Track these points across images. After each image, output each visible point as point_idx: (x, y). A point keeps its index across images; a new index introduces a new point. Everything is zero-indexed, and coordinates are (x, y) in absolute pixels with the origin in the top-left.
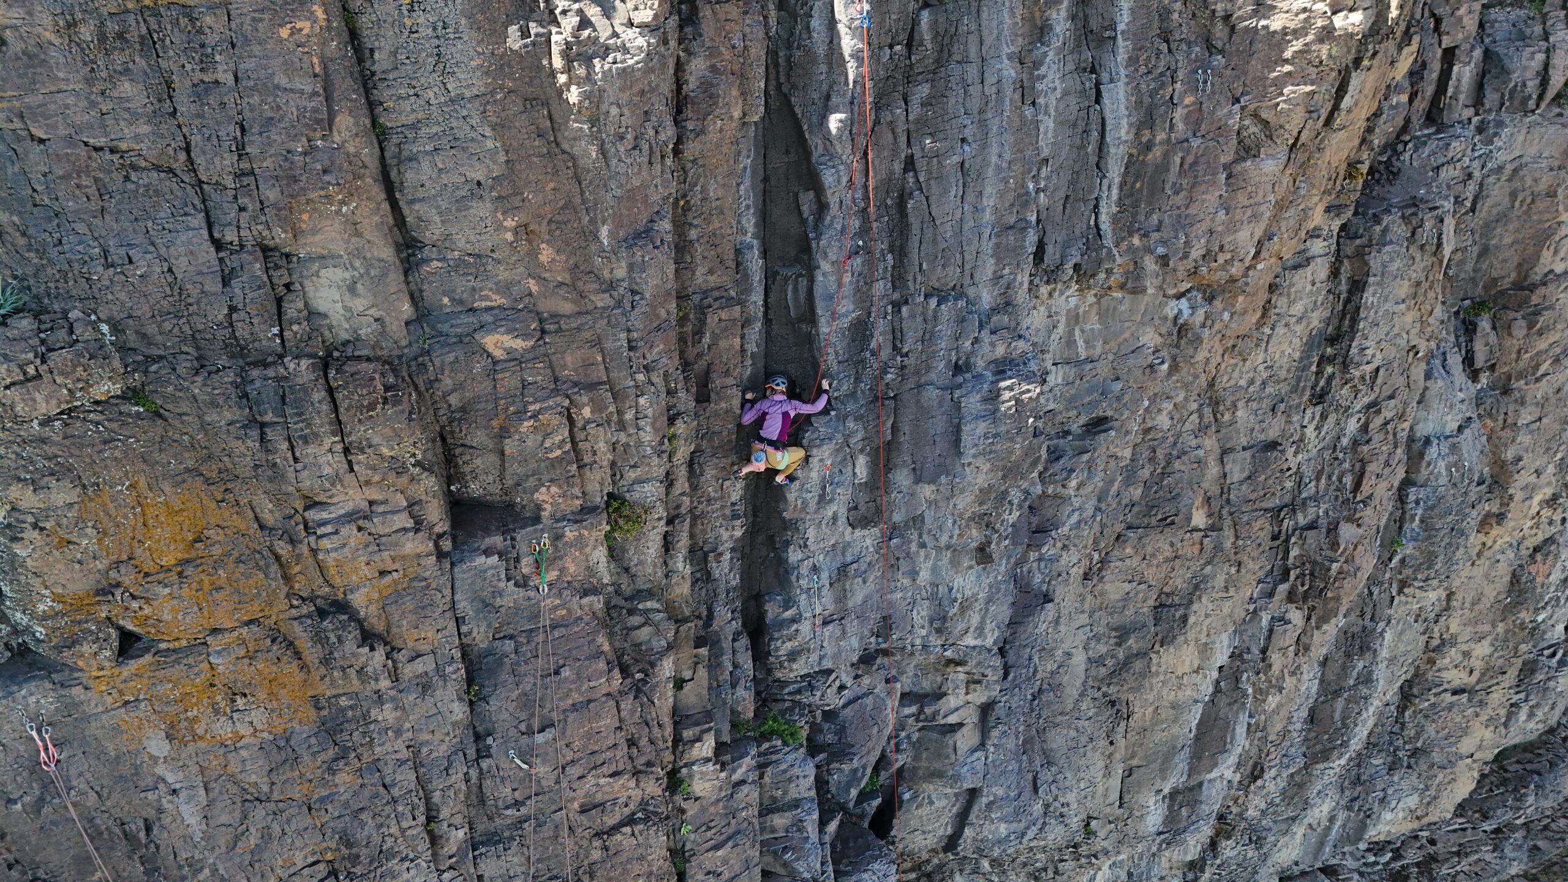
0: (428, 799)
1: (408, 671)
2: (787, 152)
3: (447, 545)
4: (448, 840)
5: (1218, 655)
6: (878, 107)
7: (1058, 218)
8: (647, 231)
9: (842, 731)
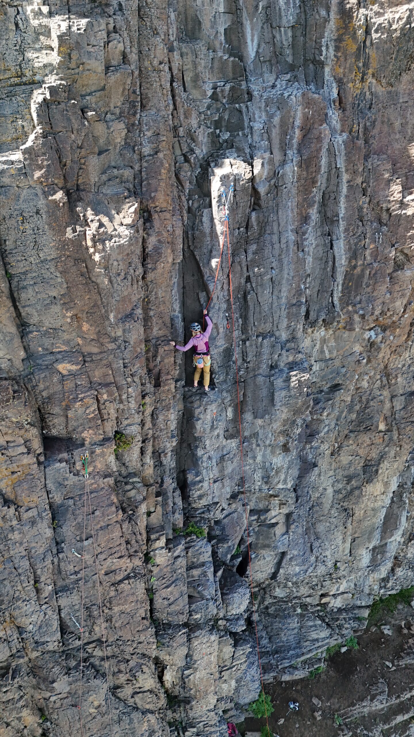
0: (35, 573)
1: (25, 516)
2: (193, 275)
3: (42, 459)
4: (44, 591)
5: (392, 486)
6: (233, 255)
7: (315, 300)
8: (131, 314)
9: (223, 529)
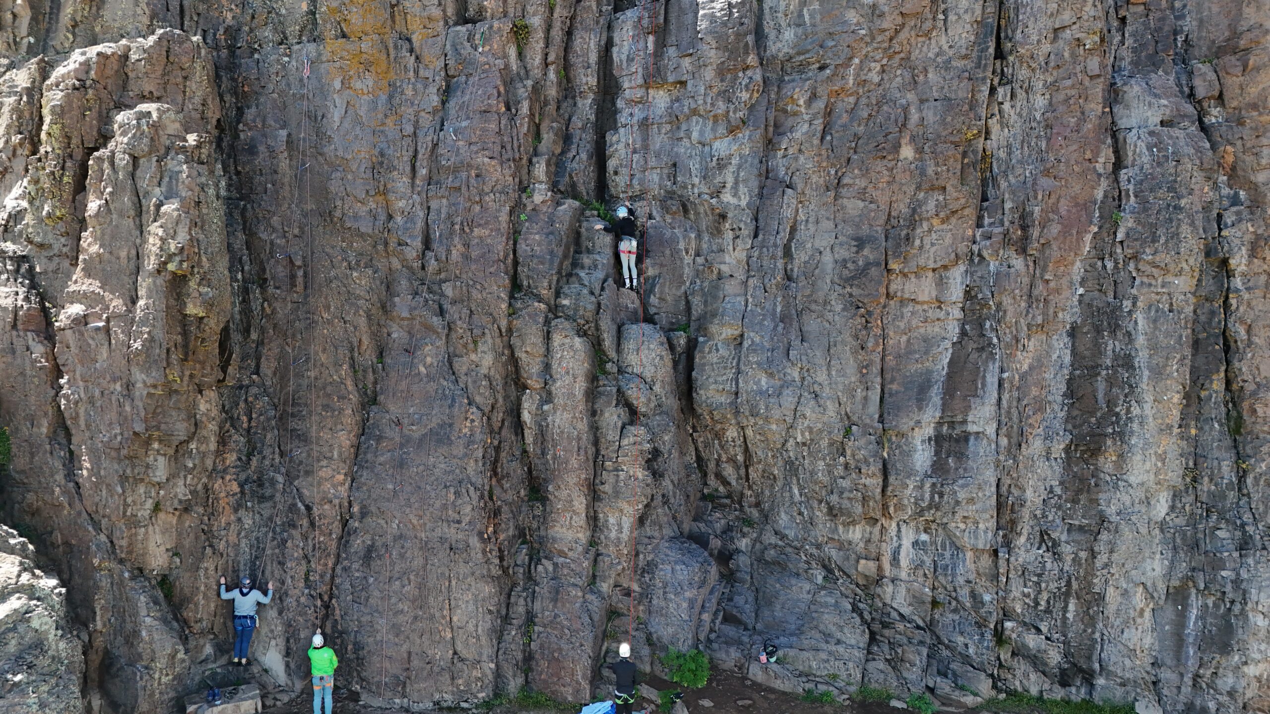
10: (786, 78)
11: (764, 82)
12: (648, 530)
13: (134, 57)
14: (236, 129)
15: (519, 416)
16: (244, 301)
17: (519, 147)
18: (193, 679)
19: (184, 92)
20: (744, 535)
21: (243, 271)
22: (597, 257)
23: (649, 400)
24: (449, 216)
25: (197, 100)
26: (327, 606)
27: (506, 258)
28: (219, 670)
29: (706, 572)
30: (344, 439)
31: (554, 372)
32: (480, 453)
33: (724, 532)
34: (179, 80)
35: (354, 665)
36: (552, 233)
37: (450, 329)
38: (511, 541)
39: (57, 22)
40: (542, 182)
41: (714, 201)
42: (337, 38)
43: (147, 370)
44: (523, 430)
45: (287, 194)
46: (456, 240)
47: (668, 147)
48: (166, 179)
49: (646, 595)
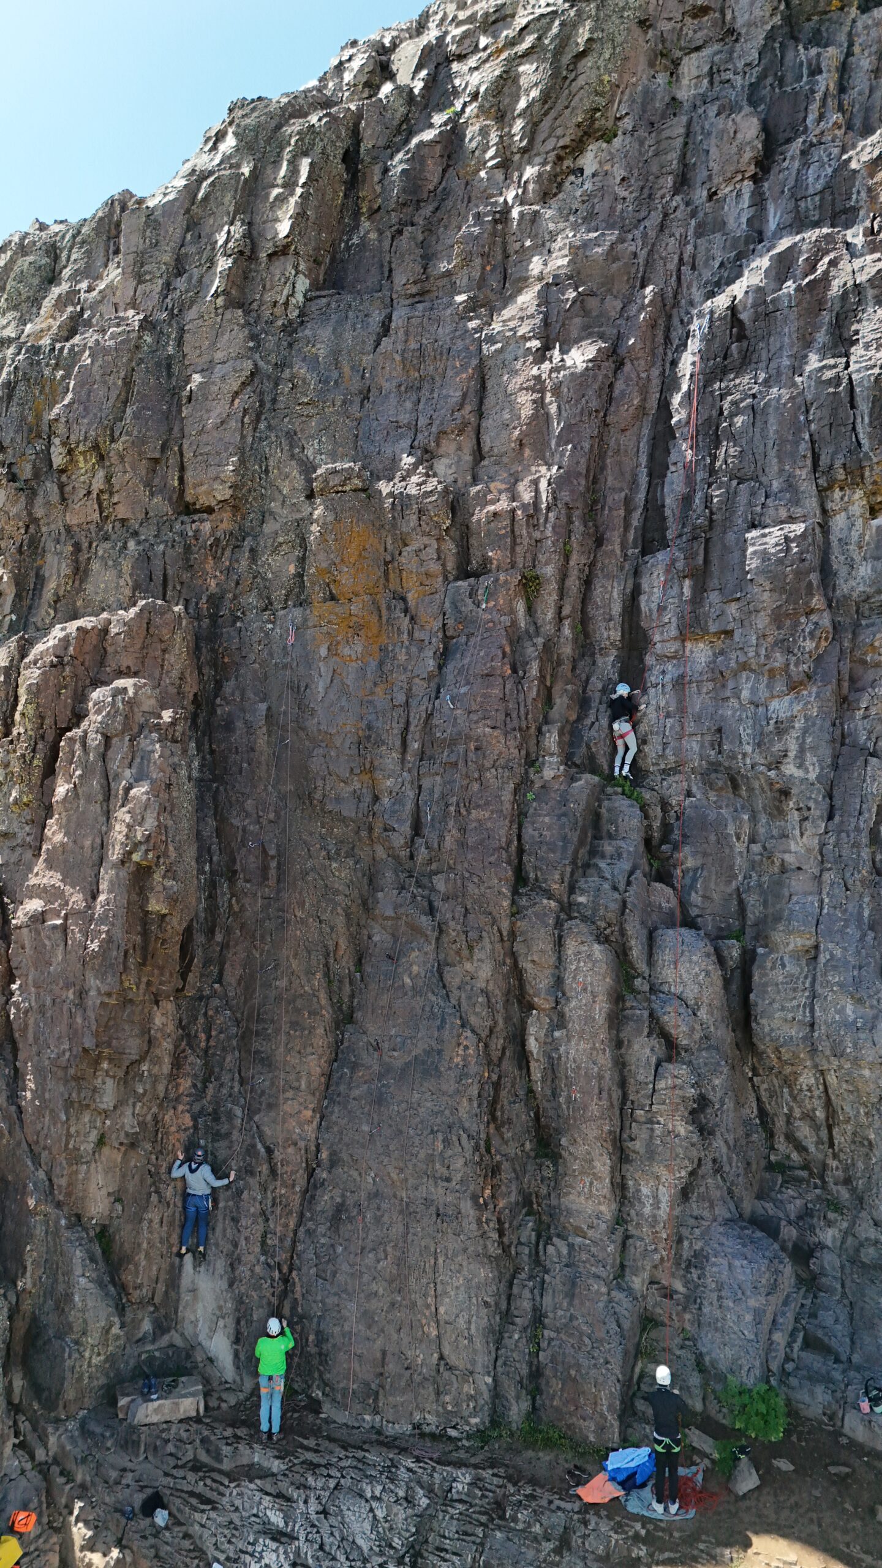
10: (863, 622)
11: (834, 628)
12: (695, 1207)
13: (114, 630)
14: (213, 703)
15: (523, 1043)
16: (210, 896)
17: (527, 714)
18: (127, 1363)
19: (162, 666)
20: (830, 1224)
21: (211, 862)
22: (622, 843)
23: (693, 1030)
24: (443, 796)
25: (175, 674)
26: (286, 1280)
27: (509, 844)
28: (157, 1354)
29: (777, 1272)
30: (314, 1066)
31: (567, 988)
32: (474, 1091)
33: (800, 1218)
34: (158, 653)
35: (315, 1362)
36: (564, 815)
37: (441, 932)
38: (513, 1209)
39: (40, 597)
40: (552, 755)
41: (772, 774)
42: (325, 600)
43: (101, 975)
44: (528, 1062)
45: (263, 774)
46: (451, 823)
47: (711, 710)
48: (138, 760)
49: (693, 1299)
